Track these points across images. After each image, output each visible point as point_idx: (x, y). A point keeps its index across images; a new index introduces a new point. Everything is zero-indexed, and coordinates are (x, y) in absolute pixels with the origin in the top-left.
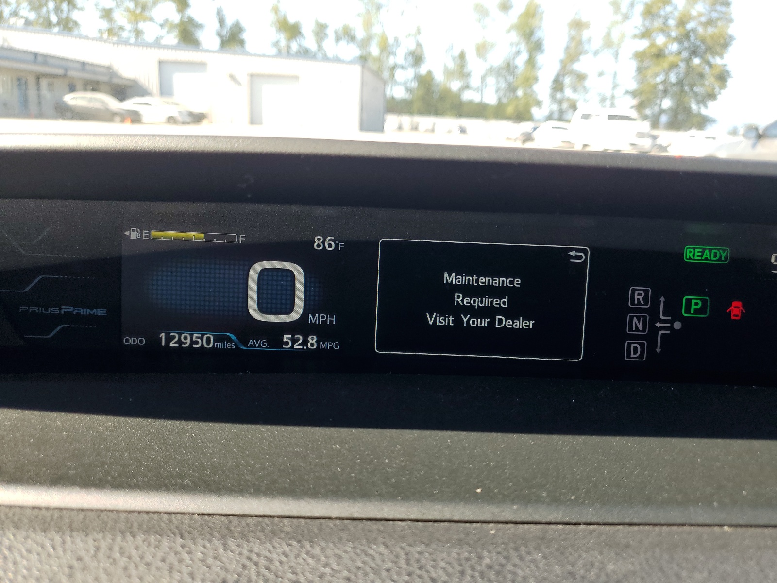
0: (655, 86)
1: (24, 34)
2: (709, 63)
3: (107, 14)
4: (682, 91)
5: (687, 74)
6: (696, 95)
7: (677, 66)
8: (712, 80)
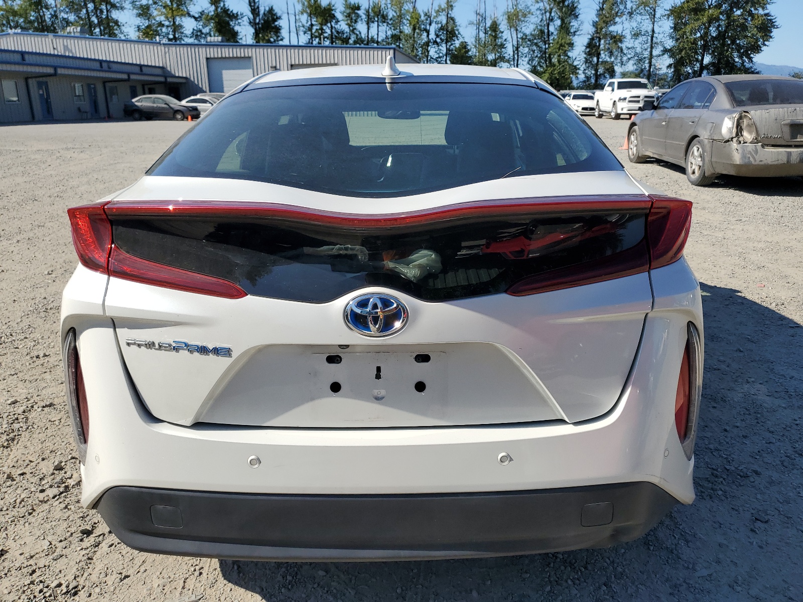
0: (695, 42)
1: (83, 42)
2: (750, 14)
3: (144, 11)
4: (723, 45)
5: (728, 26)
6: (739, 48)
7: (718, 19)
8: (755, 31)
